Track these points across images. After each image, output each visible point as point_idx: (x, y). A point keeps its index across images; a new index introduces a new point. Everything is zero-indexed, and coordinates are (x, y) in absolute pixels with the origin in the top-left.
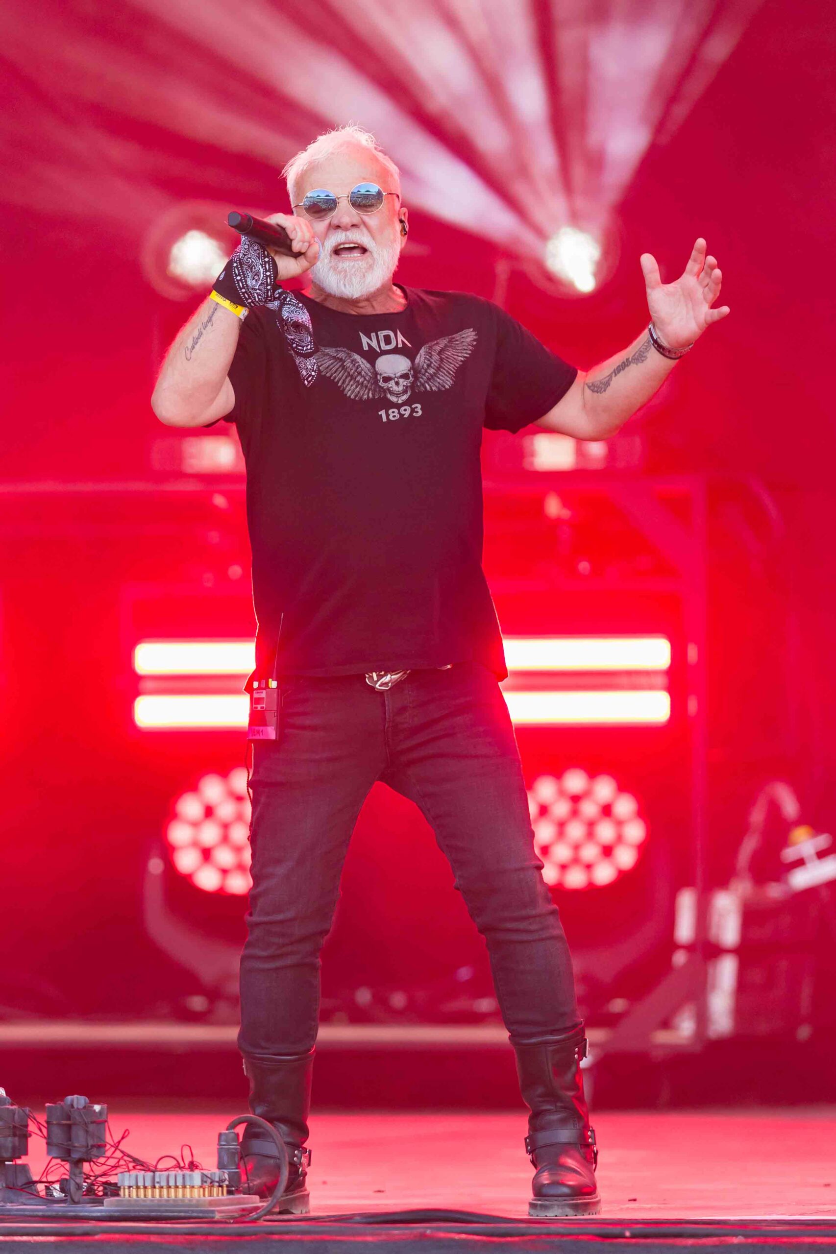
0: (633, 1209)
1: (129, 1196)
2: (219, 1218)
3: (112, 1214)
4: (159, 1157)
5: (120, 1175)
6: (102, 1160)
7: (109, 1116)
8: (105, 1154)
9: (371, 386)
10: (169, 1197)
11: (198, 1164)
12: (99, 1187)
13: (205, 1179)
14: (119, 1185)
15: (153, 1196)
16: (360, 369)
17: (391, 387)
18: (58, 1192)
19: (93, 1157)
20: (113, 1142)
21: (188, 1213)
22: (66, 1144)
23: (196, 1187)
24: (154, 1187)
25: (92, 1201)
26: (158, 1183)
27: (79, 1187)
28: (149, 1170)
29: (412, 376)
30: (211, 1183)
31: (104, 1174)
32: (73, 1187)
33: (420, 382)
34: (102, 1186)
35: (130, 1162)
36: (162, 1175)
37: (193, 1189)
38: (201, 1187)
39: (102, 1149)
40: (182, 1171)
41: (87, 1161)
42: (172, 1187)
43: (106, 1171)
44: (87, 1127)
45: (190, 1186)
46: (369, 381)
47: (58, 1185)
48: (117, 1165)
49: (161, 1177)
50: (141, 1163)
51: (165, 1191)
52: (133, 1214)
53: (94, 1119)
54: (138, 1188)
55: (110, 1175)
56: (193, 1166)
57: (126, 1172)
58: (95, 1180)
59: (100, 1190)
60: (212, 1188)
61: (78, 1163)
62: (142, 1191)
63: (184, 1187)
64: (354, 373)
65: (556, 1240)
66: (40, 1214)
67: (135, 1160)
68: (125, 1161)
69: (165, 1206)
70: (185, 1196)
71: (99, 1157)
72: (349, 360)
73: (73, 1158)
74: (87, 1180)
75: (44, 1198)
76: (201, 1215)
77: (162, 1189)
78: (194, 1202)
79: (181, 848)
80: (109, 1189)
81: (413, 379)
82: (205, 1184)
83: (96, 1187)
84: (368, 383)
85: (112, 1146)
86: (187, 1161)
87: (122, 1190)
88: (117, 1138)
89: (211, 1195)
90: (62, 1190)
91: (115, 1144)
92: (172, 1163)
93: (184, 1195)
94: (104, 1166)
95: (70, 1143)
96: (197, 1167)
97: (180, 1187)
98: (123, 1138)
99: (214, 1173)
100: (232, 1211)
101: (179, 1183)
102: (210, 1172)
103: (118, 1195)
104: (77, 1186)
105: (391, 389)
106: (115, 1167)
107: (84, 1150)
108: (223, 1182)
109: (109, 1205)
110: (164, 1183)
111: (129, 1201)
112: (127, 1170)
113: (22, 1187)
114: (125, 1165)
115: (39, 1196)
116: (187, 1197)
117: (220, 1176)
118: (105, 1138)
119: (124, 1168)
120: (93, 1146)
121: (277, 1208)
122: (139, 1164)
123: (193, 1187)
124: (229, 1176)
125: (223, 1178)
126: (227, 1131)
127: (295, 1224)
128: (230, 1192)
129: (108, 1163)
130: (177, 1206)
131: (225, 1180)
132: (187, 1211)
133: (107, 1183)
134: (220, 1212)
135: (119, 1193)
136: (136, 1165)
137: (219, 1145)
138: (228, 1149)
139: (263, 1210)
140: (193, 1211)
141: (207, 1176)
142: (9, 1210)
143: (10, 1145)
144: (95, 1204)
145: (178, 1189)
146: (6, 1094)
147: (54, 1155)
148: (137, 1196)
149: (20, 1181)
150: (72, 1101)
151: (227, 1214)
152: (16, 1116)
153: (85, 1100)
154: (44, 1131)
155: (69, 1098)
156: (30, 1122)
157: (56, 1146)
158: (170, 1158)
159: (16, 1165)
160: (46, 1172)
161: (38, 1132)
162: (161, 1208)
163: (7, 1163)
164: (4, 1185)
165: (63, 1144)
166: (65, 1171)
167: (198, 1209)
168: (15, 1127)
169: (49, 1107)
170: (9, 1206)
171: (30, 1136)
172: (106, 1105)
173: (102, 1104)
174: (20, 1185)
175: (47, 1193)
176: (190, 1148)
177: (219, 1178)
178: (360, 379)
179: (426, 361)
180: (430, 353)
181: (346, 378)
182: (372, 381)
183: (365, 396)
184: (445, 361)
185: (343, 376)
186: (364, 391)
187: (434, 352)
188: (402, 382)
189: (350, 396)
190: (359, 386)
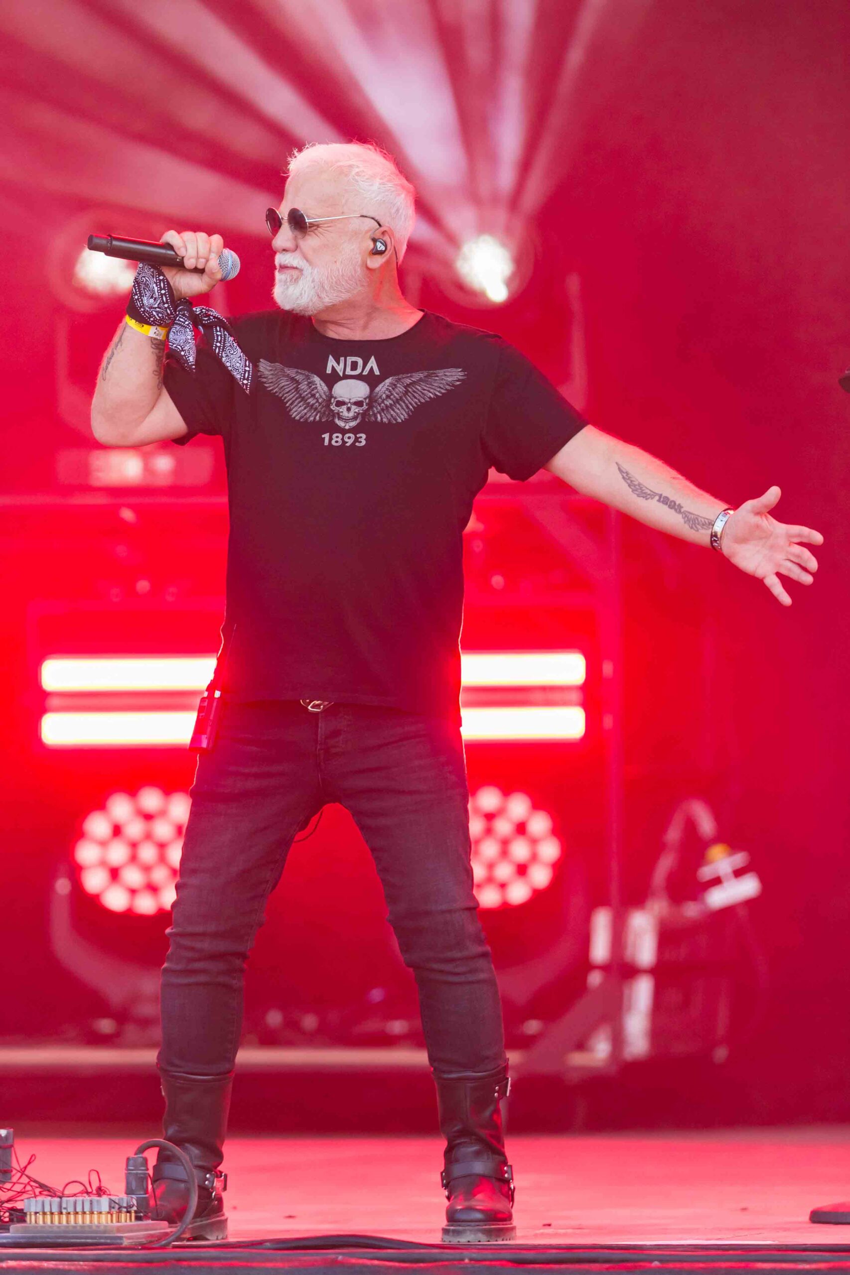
0: (547, 1234)
1: (36, 1222)
2: (127, 1244)
3: (18, 1240)
4: (67, 1182)
5: (26, 1201)
6: (8, 1186)
7: (15, 1141)
8: (11, 1179)
9: (322, 409)
10: (76, 1223)
11: (106, 1190)
12: (5, 1213)
13: (113, 1205)
14: (25, 1211)
15: (60, 1222)
16: (316, 391)
17: (342, 412)
20: (20, 1166)
23: (104, 1213)
24: (61, 1213)
26: (65, 1208)
28: (56, 1196)
29: (366, 404)
30: (119, 1208)
31: (10, 1200)
33: (373, 411)
34: (8, 1212)
35: (37, 1187)
36: (69, 1200)
37: (101, 1215)
38: (109, 1213)
39: (9, 1174)
40: (89, 1196)
42: (80, 1213)
43: (12, 1197)
45: (97, 1212)
46: (320, 404)
48: (23, 1190)
49: (68, 1202)
50: (46, 1189)
51: (72, 1217)
52: (39, 1241)
53: (2, 1144)
54: (44, 1213)
55: (16, 1201)
56: (100, 1191)
57: (32, 1197)
59: (6, 1216)
60: (120, 1214)
62: (48, 1217)
63: (92, 1213)
64: (307, 395)
67: (41, 1186)
68: (31, 1186)
69: (72, 1232)
70: (93, 1222)
71: (4, 1183)
72: (306, 383)
76: (109, 1241)
77: (69, 1215)
78: (102, 1228)
79: (90, 867)
80: (15, 1215)
81: (367, 407)
82: (113, 1210)
83: (2, 1213)
84: (319, 406)
85: (18, 1171)
86: (94, 1187)
87: (28, 1217)
88: (23, 1162)
89: (118, 1221)
91: (21, 1170)
92: (78, 1188)
93: (91, 1221)
94: (10, 1191)
96: (104, 1193)
97: (88, 1213)
98: (29, 1163)
99: (122, 1199)
100: (140, 1237)
101: (87, 1209)
102: (118, 1197)
103: (24, 1221)
105: (341, 414)
106: (20, 1192)
108: (131, 1207)
109: (14, 1233)
110: (71, 1209)
111: (36, 1227)
112: (33, 1195)
114: (31, 1191)
116: (94, 1223)
117: (129, 1202)
118: (11, 1163)
119: (31, 1194)
121: (185, 1234)
122: (46, 1190)
123: (100, 1213)
124: (137, 1201)
125: (132, 1203)
126: (136, 1156)
127: (204, 1250)
128: (138, 1218)
129: (14, 1189)
130: (83, 1232)
131: (133, 1206)
132: (95, 1238)
133: (12, 1209)
134: (128, 1238)
135: (26, 1219)
136: (42, 1191)
137: (127, 1169)
138: (137, 1174)
139: (173, 1235)
140: (101, 1238)
141: (115, 1202)
144: (2, 1231)
145: (85, 1215)
148: (44, 1222)
151: (134, 1241)
158: (78, 1184)
162: (68, 1235)
167: (106, 1235)
172: (11, 1129)
173: (8, 1128)
176: (98, 1173)
177: (127, 1204)
178: (311, 401)
179: (386, 392)
180: (395, 385)
181: (296, 399)
182: (324, 404)
183: (312, 419)
184: (409, 394)
185: (293, 397)
186: (312, 414)
187: (400, 385)
188: (355, 409)
189: (295, 417)
190: (308, 408)
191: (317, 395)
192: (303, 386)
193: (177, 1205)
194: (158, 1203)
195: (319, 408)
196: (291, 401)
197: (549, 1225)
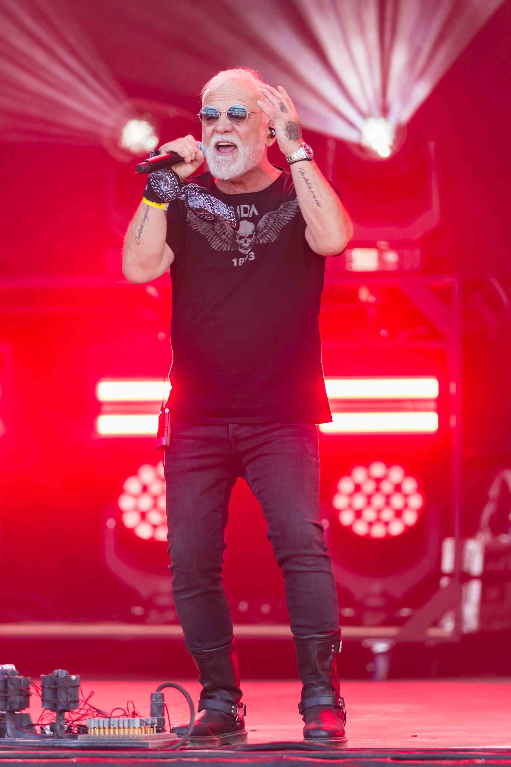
0: (415, 742)
1: (94, 734)
2: (152, 747)
3: (83, 745)
4: (113, 709)
5: (88, 720)
6: (77, 711)
7: (81, 682)
8: (78, 706)
10: (119, 734)
11: (138, 713)
12: (75, 728)
13: (142, 723)
14: (87, 726)
15: (109, 734)
16: (226, 230)
17: (242, 243)
18: (49, 731)
19: (71, 709)
20: (84, 699)
22: (54, 700)
23: (136, 728)
24: (110, 728)
25: (70, 736)
26: (112, 725)
27: (62, 727)
28: (107, 717)
29: (255, 235)
30: (146, 725)
31: (78, 720)
32: (58, 728)
34: (76, 727)
35: (94, 712)
38: (140, 728)
39: (77, 704)
40: (127, 717)
41: (66, 711)
42: (121, 728)
43: (79, 718)
44: (67, 689)
45: (132, 727)
47: (49, 727)
48: (86, 714)
49: (114, 721)
51: (117, 730)
52: (96, 745)
53: (72, 685)
54: (99, 728)
55: (82, 720)
56: (134, 714)
57: (92, 718)
58: (72, 723)
59: (75, 730)
60: (147, 728)
61: (61, 712)
62: (102, 730)
63: (129, 728)
64: (220, 233)
66: (38, 745)
67: (98, 711)
68: (91, 711)
69: (117, 740)
70: (130, 734)
71: (74, 709)
72: (219, 225)
73: (59, 709)
74: (67, 724)
75: (40, 735)
76: (140, 745)
77: (115, 729)
78: (135, 737)
79: (127, 512)
80: (81, 729)
81: (255, 237)
82: (142, 726)
83: (73, 728)
85: (83, 702)
86: (131, 711)
87: (89, 730)
88: (86, 697)
89: (146, 733)
90: (52, 730)
91: (85, 701)
92: (121, 712)
93: (129, 733)
94: (78, 715)
95: (56, 699)
96: (137, 715)
97: (127, 727)
98: (90, 696)
99: (148, 719)
100: (158, 743)
101: (126, 725)
102: (145, 718)
103: (87, 733)
104: (61, 728)
105: (242, 245)
107: (65, 704)
108: (153, 725)
109: (81, 740)
110: (116, 725)
111: (94, 737)
114: (91, 714)
115: (37, 734)
118: (79, 697)
119: (91, 716)
120: (71, 702)
122: (100, 713)
123: (134, 728)
124: (157, 720)
126: (157, 692)
128: (158, 731)
129: (80, 713)
130: (124, 740)
131: (155, 723)
132: (131, 743)
133: (80, 725)
134: (152, 744)
136: (98, 714)
137: (151, 701)
138: (157, 704)
139: (180, 742)
140: (135, 743)
141: (143, 721)
142: (19, 742)
143: (19, 701)
144: (73, 739)
145: (125, 729)
146: (16, 669)
147: (46, 707)
148: (99, 733)
149: (25, 724)
150: (58, 673)
151: (156, 745)
152: (22, 683)
153: (66, 672)
154: (40, 692)
155: (56, 671)
156: (31, 687)
157: (48, 701)
158: (121, 710)
159: (22, 714)
160: (41, 719)
161: (36, 693)
162: (114, 741)
163: (16, 712)
164: (14, 726)
165: (52, 701)
166: (53, 718)
167: (138, 742)
168: (21, 690)
169: (43, 677)
170: (17, 740)
171: (31, 695)
172: (79, 676)
173: (77, 674)
174: (26, 727)
175: (41, 732)
176: (133, 703)
177: (151, 722)
178: (224, 237)
179: (264, 224)
180: (268, 219)
181: (214, 236)
183: (225, 249)
184: (276, 221)
187: (271, 218)
188: (249, 240)
192: (217, 227)
196: (211, 238)
197: (416, 736)
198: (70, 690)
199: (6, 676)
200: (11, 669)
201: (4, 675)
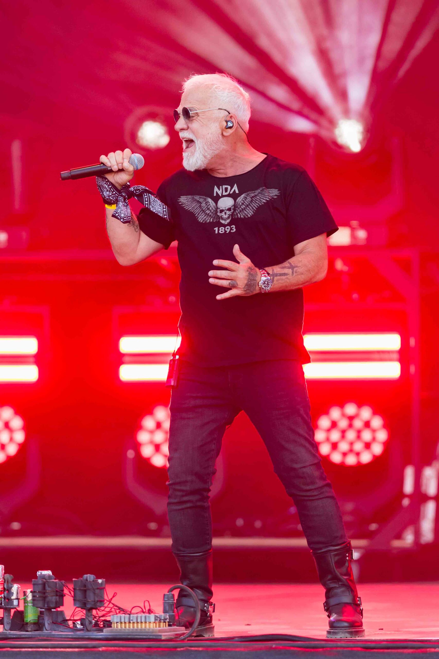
0: (381, 634)
1: (117, 627)
2: (164, 639)
3: (107, 636)
4: (132, 607)
5: (112, 616)
6: (102, 608)
7: (106, 585)
8: (104, 605)
10: (137, 628)
11: (153, 610)
12: (101, 622)
13: (157, 618)
14: (111, 621)
15: (129, 627)
16: (210, 206)
17: (223, 216)
18: (80, 625)
19: (97, 607)
21: (148, 636)
22: (84, 600)
23: (152, 622)
24: (130, 623)
25: (97, 630)
26: (132, 620)
27: (91, 623)
28: (127, 614)
29: (233, 209)
30: (160, 620)
31: (103, 616)
32: (87, 623)
33: (236, 213)
35: (117, 609)
37: (150, 624)
38: (154, 622)
39: (103, 603)
40: (144, 614)
41: (94, 609)
42: (139, 622)
43: (104, 614)
44: (95, 591)
45: (148, 622)
46: (212, 213)
47: (80, 622)
48: (110, 611)
49: (133, 617)
50: (122, 610)
51: (135, 625)
52: (118, 637)
53: (98, 587)
54: (121, 623)
55: (107, 616)
56: (150, 611)
58: (99, 619)
59: (101, 624)
60: (160, 623)
61: (90, 610)
62: (123, 625)
63: (146, 622)
65: (341, 650)
66: (70, 636)
67: (119, 608)
68: (115, 609)
69: (136, 632)
70: (146, 627)
71: (101, 607)
72: (204, 202)
73: (88, 607)
74: (95, 619)
75: (72, 629)
76: (154, 637)
77: (134, 624)
78: (151, 630)
79: (144, 444)
80: (106, 624)
81: (233, 211)
82: (156, 621)
83: (99, 623)
85: (108, 601)
86: (147, 609)
87: (113, 624)
88: (110, 597)
89: (159, 627)
90: (82, 624)
91: (109, 600)
92: (139, 610)
93: (145, 627)
94: (103, 612)
95: (85, 599)
96: (152, 612)
97: (144, 622)
98: (114, 596)
99: (161, 615)
100: (170, 635)
101: (143, 620)
102: (159, 614)
103: (111, 627)
104: (89, 622)
105: (223, 217)
106: (110, 612)
107: (93, 603)
109: (106, 632)
110: (135, 621)
111: (116, 630)
112: (115, 613)
113: (61, 623)
114: (114, 611)
115: (70, 628)
116: (147, 628)
118: (104, 597)
119: (114, 613)
120: (98, 601)
121: (193, 634)
123: (150, 623)
124: (169, 617)
125: (166, 618)
126: (168, 593)
127: (203, 642)
128: (169, 625)
129: (106, 610)
130: (142, 632)
131: (167, 619)
133: (105, 621)
134: (164, 636)
135: (112, 625)
136: (121, 611)
137: (164, 600)
138: (169, 603)
139: (187, 634)
140: (150, 635)
141: (157, 617)
142: (54, 635)
143: (54, 601)
144: (99, 632)
145: (142, 624)
146: (52, 574)
147: (77, 606)
148: (121, 627)
149: (60, 620)
150: (87, 577)
151: (168, 637)
152: (58, 585)
153: (93, 577)
154: (72, 593)
155: (85, 576)
156: (65, 589)
157: (78, 601)
158: (138, 608)
159: (57, 611)
160: (73, 615)
161: (69, 594)
162: (133, 634)
163: (52, 610)
164: (51, 622)
165: (82, 600)
166: (83, 614)
167: (153, 634)
168: (57, 591)
169: (75, 581)
170: (54, 633)
171: (65, 596)
172: (104, 580)
173: (102, 579)
174: (60, 622)
175: (73, 626)
176: (149, 602)
177: (164, 618)
178: (208, 212)
179: (242, 201)
180: (246, 198)
181: (200, 212)
182: (214, 213)
183: (208, 221)
184: (253, 201)
185: (198, 211)
186: (208, 218)
187: (249, 197)
188: (228, 213)
189: (200, 221)
190: (206, 216)
191: (211, 208)
192: (203, 205)
193: (189, 619)
194: (180, 618)
195: (212, 215)
196: (198, 213)
197: (382, 629)
198: (97, 591)
199: (44, 580)
200: (49, 574)
201: (43, 579)
